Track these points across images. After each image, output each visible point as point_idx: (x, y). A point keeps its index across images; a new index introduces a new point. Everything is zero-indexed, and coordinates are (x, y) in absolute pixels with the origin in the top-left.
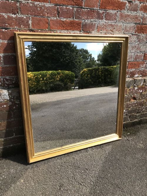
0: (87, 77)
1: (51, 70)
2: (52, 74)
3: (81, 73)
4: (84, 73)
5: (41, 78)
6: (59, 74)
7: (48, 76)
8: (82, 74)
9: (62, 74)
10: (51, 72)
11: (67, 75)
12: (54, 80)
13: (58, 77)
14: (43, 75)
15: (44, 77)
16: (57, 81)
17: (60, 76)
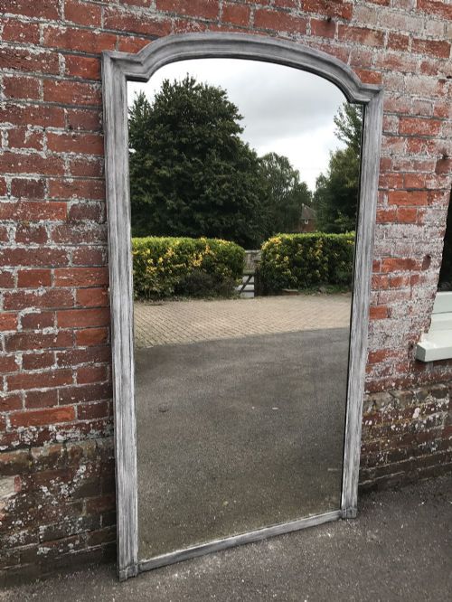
0: (279, 263)
1: (179, 236)
2: (181, 249)
3: (264, 247)
4: (272, 250)
5: (150, 256)
6: (200, 248)
7: (170, 253)
8: (265, 250)
9: (210, 249)
10: (178, 241)
11: (225, 253)
12: (187, 264)
13: (197, 258)
15: (159, 256)
16: (195, 268)
17: (203, 256)
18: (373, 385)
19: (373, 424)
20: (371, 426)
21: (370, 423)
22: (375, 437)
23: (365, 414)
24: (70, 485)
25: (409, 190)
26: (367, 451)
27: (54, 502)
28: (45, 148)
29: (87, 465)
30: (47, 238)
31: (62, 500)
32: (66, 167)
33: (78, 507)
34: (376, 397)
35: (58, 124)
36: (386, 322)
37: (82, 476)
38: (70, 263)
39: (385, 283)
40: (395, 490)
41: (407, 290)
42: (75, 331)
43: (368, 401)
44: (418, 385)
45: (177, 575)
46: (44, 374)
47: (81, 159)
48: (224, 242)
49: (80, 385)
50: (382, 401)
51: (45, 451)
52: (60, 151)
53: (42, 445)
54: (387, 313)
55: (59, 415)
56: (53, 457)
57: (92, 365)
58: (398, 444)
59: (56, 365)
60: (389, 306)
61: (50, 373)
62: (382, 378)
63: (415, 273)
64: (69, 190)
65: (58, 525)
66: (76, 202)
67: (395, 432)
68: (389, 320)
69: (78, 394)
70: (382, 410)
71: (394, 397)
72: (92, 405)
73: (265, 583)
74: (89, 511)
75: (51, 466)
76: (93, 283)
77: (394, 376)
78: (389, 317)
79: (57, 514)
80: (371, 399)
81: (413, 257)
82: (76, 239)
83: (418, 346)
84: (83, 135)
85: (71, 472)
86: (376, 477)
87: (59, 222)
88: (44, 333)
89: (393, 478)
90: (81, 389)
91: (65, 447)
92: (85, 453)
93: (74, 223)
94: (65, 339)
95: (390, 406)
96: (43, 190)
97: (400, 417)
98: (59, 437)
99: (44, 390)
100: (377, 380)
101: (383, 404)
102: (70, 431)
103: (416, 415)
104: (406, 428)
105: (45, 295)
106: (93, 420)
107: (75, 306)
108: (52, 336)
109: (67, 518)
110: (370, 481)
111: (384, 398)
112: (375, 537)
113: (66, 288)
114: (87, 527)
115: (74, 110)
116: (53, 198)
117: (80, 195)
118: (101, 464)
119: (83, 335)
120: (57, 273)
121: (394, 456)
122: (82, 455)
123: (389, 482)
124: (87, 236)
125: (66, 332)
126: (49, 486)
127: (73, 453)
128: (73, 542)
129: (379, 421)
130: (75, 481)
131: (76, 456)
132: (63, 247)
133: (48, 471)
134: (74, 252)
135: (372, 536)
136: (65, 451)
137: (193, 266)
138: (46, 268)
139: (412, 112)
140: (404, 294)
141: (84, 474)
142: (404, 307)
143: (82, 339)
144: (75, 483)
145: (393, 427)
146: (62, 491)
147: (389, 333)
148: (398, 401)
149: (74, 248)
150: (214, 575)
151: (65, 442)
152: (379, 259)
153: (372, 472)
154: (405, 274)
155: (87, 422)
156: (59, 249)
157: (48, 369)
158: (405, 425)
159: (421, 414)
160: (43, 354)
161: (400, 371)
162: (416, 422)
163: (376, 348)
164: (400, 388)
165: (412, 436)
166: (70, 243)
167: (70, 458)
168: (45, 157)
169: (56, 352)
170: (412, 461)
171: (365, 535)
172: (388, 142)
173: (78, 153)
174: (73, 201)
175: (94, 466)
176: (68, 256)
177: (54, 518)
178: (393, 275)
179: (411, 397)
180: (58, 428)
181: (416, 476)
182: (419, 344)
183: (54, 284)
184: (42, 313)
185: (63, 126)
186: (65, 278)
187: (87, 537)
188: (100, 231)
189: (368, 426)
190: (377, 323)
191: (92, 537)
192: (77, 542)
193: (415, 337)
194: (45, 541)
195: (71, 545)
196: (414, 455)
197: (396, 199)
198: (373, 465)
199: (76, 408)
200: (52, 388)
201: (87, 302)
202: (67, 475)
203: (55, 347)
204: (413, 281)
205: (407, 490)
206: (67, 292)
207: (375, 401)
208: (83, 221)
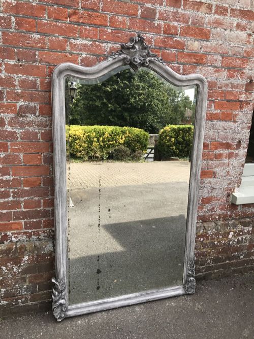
0: (169, 142)
2: (113, 133)
4: (165, 134)
5: (95, 137)
6: (124, 133)
7: (106, 135)
8: (161, 134)
9: (129, 133)
10: (111, 128)
11: (137, 136)
12: (116, 141)
13: (122, 139)
14: (98, 132)
15: (100, 137)
16: (120, 144)
17: (125, 137)
18: (204, 217)
19: (203, 240)
20: (202, 241)
21: (202, 239)
22: (204, 248)
23: (198, 234)
24: (19, 267)
25: (228, 101)
26: (199, 256)
27: (10, 276)
28: (4, 72)
29: (29, 256)
30: (5, 124)
31: (14, 275)
32: (16, 83)
33: (24, 280)
34: (205, 224)
35: (11, 58)
36: (213, 180)
37: (26, 262)
38: (19, 139)
39: (212, 157)
40: (217, 280)
41: (226, 161)
42: (22, 179)
43: (200, 227)
44: (233, 219)
45: (80, 322)
46: (5, 202)
47: (25, 79)
48: (137, 129)
49: (25, 210)
50: (209, 227)
51: (5, 246)
52: (13, 74)
53: (3, 243)
54: (214, 175)
55: (13, 226)
56: (9, 250)
57: (32, 198)
58: (219, 253)
59: (11, 198)
60: (215, 170)
61: (8, 202)
62: (210, 213)
63: (231, 151)
64: (18, 97)
65: (12, 289)
66: (23, 103)
67: (217, 246)
68: (214, 179)
69: (25, 215)
70: (209, 232)
71: (217, 225)
72: (33, 222)
73: (130, 330)
74: (30, 282)
75: (7, 255)
76: (33, 151)
77: (218, 212)
78: (214, 177)
79: (11, 283)
80: (202, 225)
81: (230, 142)
82: (22, 125)
83: (233, 195)
84: (26, 65)
85: (20, 259)
86: (205, 272)
87: (12, 115)
88: (4, 179)
89: (216, 273)
90: (26, 212)
91: (16, 245)
92: (28, 249)
93: (21, 116)
94: (17, 183)
95: (214, 230)
96: (3, 96)
97: (221, 237)
98: (13, 239)
99: (4, 211)
100: (207, 214)
101: (210, 229)
102: (20, 236)
103: (230, 236)
104: (224, 244)
105: (4, 156)
106: (34, 230)
107: (22, 164)
108: (8, 181)
109: (17, 285)
110: (202, 274)
111: (210, 225)
112: (200, 307)
113: (17, 153)
114: (29, 291)
115: (21, 50)
116: (9, 101)
117: (25, 100)
118: (38, 256)
119: (27, 181)
120: (11, 144)
121: (216, 260)
122: (26, 250)
123: (213, 275)
124: (29, 124)
125: (17, 179)
126: (6, 267)
127: (21, 248)
128: (21, 299)
129: (207, 239)
130: (22, 264)
131: (23, 250)
132: (15, 130)
133: (6, 258)
134: (21, 133)
135: (199, 306)
136: (16, 247)
137: (119, 143)
138: (5, 142)
139: (230, 53)
140: (224, 164)
141: (27, 261)
142: (224, 171)
143: (27, 183)
144: (22, 266)
145: (216, 243)
146: (14, 270)
147: (214, 186)
148: (219, 228)
149: (21, 131)
150: (101, 323)
151: (17, 242)
152: (208, 142)
153: (203, 269)
154: (225, 152)
155: (30, 231)
156: (13, 131)
157: (7, 200)
158: (223, 242)
159: (234, 236)
160: (3, 191)
161: (221, 209)
162: (230, 240)
163: (206, 195)
164: (221, 220)
165: (228, 248)
166: (19, 128)
167: (18, 251)
168: (3, 77)
169: (11, 190)
170: (228, 263)
171: (194, 305)
172: (215, 71)
173: (23, 75)
174: (21, 103)
175: (33, 257)
176: (18, 135)
177: (10, 285)
178: (217, 152)
179: (227, 225)
180: (13, 234)
181: (231, 272)
182: (233, 194)
183: (9, 151)
184: (3, 167)
185: (14, 59)
186: (16, 147)
187: (29, 297)
188: (37, 121)
189: (200, 241)
190: (207, 181)
191: (32, 297)
192: (23, 299)
193: (231, 190)
194: (4, 298)
195: (20, 301)
196: (229, 260)
197: (219, 106)
198: (204, 265)
199: (23, 223)
200: (9, 211)
201: (30, 162)
202: (17, 261)
203: (11, 187)
204: (230, 156)
205: (224, 280)
206: (17, 156)
207: (204, 227)
208: (27, 115)
